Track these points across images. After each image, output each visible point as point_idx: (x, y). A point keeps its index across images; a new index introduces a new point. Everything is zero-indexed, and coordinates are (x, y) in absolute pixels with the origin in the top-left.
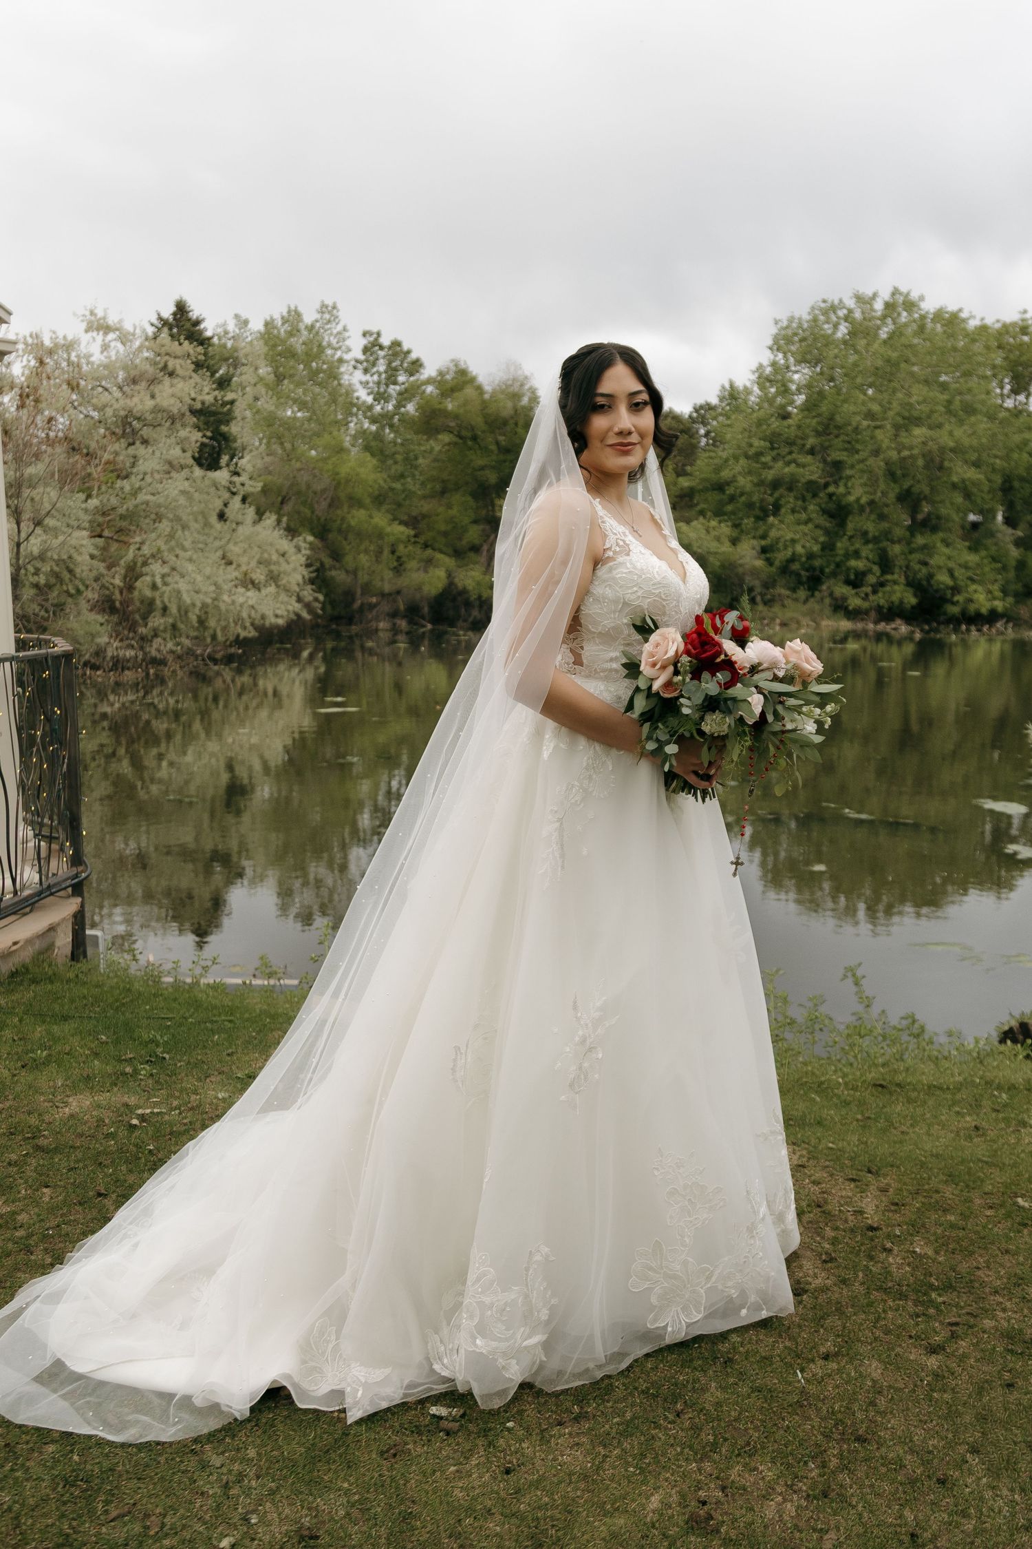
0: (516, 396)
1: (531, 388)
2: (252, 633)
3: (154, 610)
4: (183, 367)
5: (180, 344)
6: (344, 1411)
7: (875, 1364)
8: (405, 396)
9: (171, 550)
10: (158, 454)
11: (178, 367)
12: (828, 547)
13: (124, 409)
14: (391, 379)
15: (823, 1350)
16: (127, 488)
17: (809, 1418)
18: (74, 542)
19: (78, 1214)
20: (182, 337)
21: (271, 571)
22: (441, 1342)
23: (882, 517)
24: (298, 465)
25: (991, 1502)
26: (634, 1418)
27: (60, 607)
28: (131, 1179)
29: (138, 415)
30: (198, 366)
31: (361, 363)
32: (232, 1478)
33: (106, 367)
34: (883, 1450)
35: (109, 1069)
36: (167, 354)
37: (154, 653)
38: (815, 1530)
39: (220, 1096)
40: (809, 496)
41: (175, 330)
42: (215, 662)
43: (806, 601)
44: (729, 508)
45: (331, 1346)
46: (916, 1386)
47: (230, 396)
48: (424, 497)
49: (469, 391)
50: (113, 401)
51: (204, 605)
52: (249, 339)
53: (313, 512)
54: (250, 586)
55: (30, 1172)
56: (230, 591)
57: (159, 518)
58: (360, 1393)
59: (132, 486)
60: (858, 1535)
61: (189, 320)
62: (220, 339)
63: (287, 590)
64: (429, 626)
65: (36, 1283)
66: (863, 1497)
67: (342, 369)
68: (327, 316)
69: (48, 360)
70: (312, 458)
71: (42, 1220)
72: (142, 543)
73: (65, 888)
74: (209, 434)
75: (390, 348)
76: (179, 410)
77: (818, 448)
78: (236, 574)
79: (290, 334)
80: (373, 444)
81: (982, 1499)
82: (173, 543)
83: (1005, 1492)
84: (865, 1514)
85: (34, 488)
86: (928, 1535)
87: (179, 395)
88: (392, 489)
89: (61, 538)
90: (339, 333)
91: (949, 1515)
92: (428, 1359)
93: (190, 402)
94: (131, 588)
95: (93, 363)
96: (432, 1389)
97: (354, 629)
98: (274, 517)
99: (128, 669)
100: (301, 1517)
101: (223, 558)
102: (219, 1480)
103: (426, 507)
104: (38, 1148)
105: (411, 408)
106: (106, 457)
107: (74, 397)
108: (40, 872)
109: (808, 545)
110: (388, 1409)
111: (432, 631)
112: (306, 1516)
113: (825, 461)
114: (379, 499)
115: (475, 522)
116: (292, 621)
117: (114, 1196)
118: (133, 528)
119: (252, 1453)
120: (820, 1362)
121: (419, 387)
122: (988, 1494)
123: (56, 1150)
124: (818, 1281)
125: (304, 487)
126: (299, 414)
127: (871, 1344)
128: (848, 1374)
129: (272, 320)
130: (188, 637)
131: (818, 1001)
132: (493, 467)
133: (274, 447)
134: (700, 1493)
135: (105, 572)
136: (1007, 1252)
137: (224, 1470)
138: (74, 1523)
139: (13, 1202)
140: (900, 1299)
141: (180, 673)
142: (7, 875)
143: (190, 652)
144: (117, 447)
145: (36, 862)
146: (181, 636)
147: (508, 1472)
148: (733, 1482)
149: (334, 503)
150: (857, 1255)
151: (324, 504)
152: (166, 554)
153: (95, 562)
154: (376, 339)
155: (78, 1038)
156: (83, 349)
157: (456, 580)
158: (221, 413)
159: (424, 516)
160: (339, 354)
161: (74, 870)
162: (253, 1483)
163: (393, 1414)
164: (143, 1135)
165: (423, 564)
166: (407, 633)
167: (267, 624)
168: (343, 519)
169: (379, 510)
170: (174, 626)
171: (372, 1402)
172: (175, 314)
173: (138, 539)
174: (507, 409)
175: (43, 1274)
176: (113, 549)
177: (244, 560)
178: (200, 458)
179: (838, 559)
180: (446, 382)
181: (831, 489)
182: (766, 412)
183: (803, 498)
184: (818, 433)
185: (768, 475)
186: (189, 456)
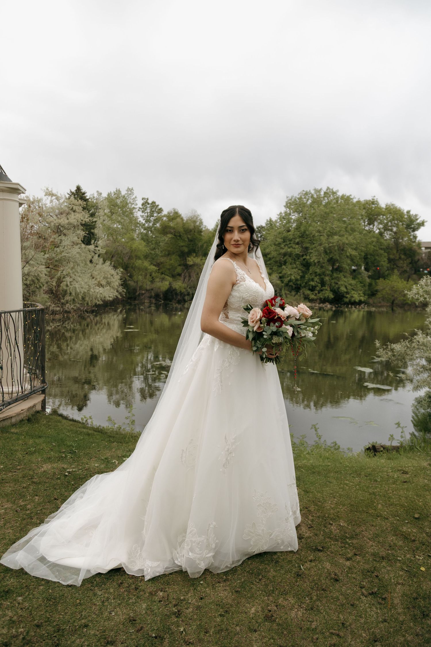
0: (195, 222)
1: (200, 219)
2: (101, 303)
3: (67, 294)
4: (79, 209)
5: (78, 201)
6: (143, 576)
7: (328, 564)
8: (156, 221)
9: (73, 273)
10: (69, 239)
11: (77, 209)
12: (303, 277)
13: (58, 223)
15: (310, 558)
16: (59, 251)
17: (306, 582)
18: (39, 269)
19: (48, 506)
20: (78, 198)
21: (108, 281)
22: (178, 553)
23: (322, 267)
24: (118, 244)
25: (370, 613)
26: (245, 581)
27: (34, 292)
28: (66, 494)
29: (63, 225)
30: (84, 208)
31: (141, 209)
32: (105, 599)
33: (51, 208)
34: (332, 594)
35: (57, 455)
36: (73, 204)
37: (66, 309)
38: (309, 621)
39: (96, 465)
40: (296, 259)
42: (87, 312)
45: (138, 554)
46: (342, 572)
47: (95, 220)
48: (162, 256)
49: (178, 220)
50: (54, 220)
51: (84, 292)
52: (102, 200)
53: (123, 261)
54: (100, 286)
55: (31, 491)
56: (94, 288)
57: (69, 262)
58: (149, 571)
59: (60, 250)
60: (324, 623)
61: (81, 192)
62: (91, 200)
63: (113, 288)
64: (163, 302)
65: (34, 530)
66: (325, 610)
67: (134, 211)
68: (130, 192)
69: (32, 206)
70: (123, 242)
71: (35, 508)
72: (63, 270)
73: (39, 391)
74: (87, 232)
75: (151, 204)
76: (77, 224)
77: (300, 242)
78: (96, 282)
79: (117, 198)
80: (145, 237)
81: (366, 611)
82: (74, 270)
83: (374, 609)
84: (326, 616)
85: (26, 250)
86: (348, 624)
87: (77, 218)
88: (151, 253)
89: (35, 268)
90: (133, 198)
91: (355, 617)
92: (172, 558)
93: (81, 221)
94: (59, 286)
95: (47, 207)
96: (174, 569)
97: (136, 302)
98: (109, 262)
99: (57, 314)
100: (130, 613)
101: (91, 276)
102: (100, 600)
103: (162, 260)
104: (33, 482)
105: (158, 225)
106: (51, 240)
107: (40, 219)
108: (31, 385)
109: (296, 276)
110: (159, 576)
111: (163, 303)
112: (132, 613)
113: (302, 247)
114: (146, 257)
115: (180, 265)
116: (115, 298)
117: (60, 500)
118: (60, 265)
119: (112, 590)
120: (309, 563)
121: (161, 218)
122: (368, 610)
123: (40, 483)
124: (307, 534)
125: (120, 252)
126: (119, 226)
127: (326, 557)
128: (319, 567)
129: (111, 193)
130: (78, 303)
131: (304, 437)
132: (186, 246)
133: (110, 237)
134: (269, 607)
135: (50, 280)
136: (373, 525)
137: (102, 596)
138: (51, 614)
139: (25, 501)
140: (336, 541)
141: (75, 316)
142: (20, 386)
143: (79, 309)
144: (55, 236)
145: (30, 382)
146: (76, 303)
147: (201, 599)
148: (280, 604)
149: (130, 258)
150: (321, 526)
151: (127, 258)
152: (71, 274)
153: (46, 277)
154: (147, 201)
155: (45, 444)
156: (44, 202)
157: (173, 286)
158: (91, 225)
159: (162, 263)
160: (133, 206)
161: (43, 385)
162: (112, 601)
163: (161, 578)
164: (70, 479)
165: (161, 280)
166: (155, 304)
167: (106, 299)
168: (133, 263)
169: (146, 260)
170: (74, 300)
171: (153, 573)
172: (76, 190)
173: (62, 269)
174: (192, 226)
175: (37, 527)
176: (53, 272)
177: (98, 277)
178: (84, 241)
179: (306, 281)
180: (170, 216)
182: (282, 229)
183: (295, 260)
184: (300, 237)
185: (282, 251)
186: (80, 239)
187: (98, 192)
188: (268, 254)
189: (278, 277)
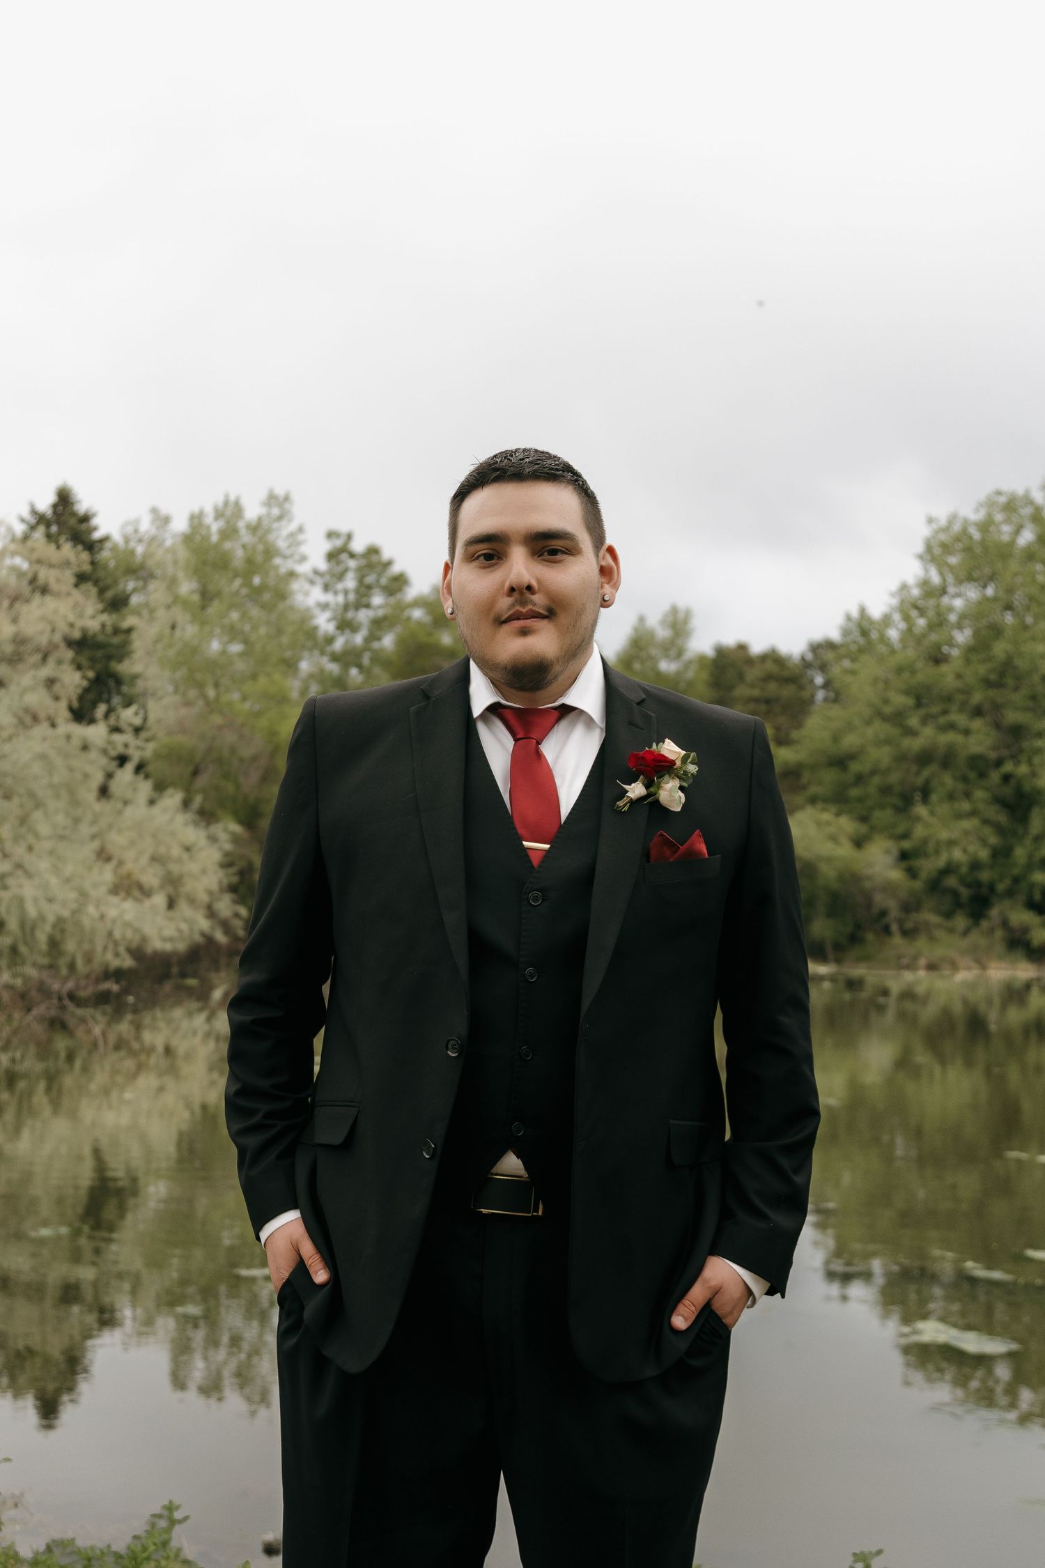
2: (128, 962)
4: (61, 579)
5: (58, 547)
8: (379, 625)
11: (52, 581)
12: (1001, 854)
14: (361, 601)
20: (62, 538)
21: (169, 873)
24: (223, 722)
30: (81, 578)
31: (322, 576)
36: (40, 562)
40: (972, 775)
41: (54, 529)
42: (77, 1001)
43: (966, 933)
44: (854, 792)
47: (125, 623)
51: (60, 920)
52: (169, 543)
53: (238, 788)
54: (133, 893)
56: (99, 901)
61: (74, 514)
62: (116, 541)
67: (294, 586)
68: (276, 510)
70: (243, 712)
74: (92, 675)
75: (364, 556)
76: (50, 642)
77: (987, 707)
78: (115, 875)
79: (226, 534)
82: (23, 830)
87: (50, 619)
90: (292, 535)
93: (65, 628)
98: (180, 795)
101: (99, 851)
105: (388, 641)
109: (971, 849)
113: (997, 726)
116: (198, 944)
121: (401, 612)
125: (226, 752)
126: (231, 648)
130: (34, 965)
133: (189, 694)
143: (38, 988)
146: (23, 963)
149: (268, 775)
151: (255, 777)
154: (345, 544)
158: (109, 645)
160: (289, 564)
167: (150, 949)
170: (14, 950)
172: (55, 506)
177: (129, 855)
178: (76, 708)
179: (1016, 871)
181: (1008, 767)
182: (911, 653)
183: (965, 779)
184: (988, 683)
185: (914, 745)
186: (63, 705)
187: (154, 511)
188: (852, 757)
189: (895, 852)
